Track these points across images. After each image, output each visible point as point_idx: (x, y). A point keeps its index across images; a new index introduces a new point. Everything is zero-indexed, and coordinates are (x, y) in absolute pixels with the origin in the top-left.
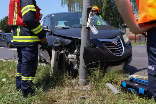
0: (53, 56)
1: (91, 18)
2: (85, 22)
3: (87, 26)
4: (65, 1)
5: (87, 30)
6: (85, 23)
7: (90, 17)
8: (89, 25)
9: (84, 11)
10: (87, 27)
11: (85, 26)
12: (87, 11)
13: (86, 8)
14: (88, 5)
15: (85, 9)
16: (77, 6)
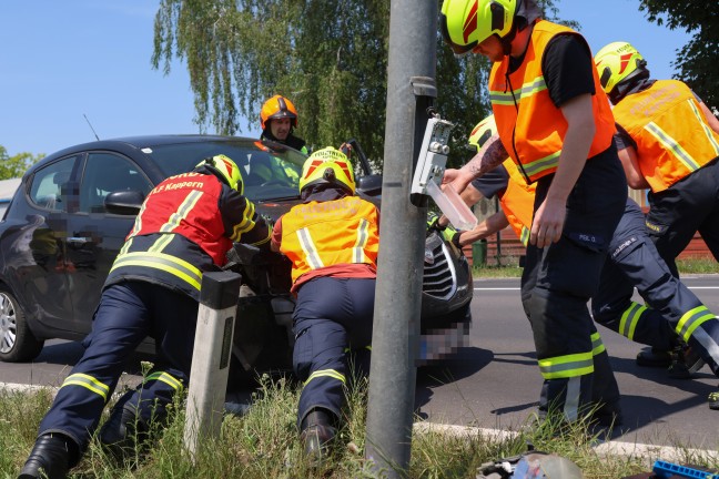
0: (201, 338)
1: (435, 145)
2: (401, 168)
3: (416, 189)
4: (175, 41)
5: (413, 209)
6: (405, 172)
7: (432, 140)
8: (424, 182)
9: (399, 109)
10: (417, 194)
11: (404, 188)
12: (412, 109)
13: (407, 96)
14: (419, 80)
15: (402, 100)
16: (239, 70)
